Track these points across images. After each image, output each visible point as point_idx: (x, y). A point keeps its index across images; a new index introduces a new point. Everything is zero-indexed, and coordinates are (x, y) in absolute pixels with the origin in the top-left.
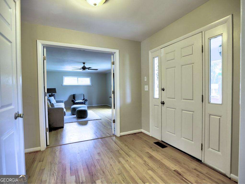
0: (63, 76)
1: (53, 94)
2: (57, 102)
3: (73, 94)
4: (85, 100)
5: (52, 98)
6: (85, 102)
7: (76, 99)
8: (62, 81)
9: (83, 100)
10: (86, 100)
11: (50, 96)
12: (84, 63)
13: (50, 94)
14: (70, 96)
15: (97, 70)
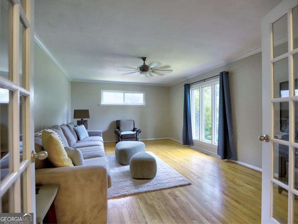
0: (102, 90)
1: (84, 119)
2: (91, 134)
3: (116, 120)
4: (137, 131)
5: (82, 129)
6: (136, 134)
7: (121, 128)
8: (99, 98)
9: (133, 131)
10: (139, 131)
11: (79, 123)
12: (144, 59)
13: (80, 119)
14: (112, 123)
15: (162, 76)
